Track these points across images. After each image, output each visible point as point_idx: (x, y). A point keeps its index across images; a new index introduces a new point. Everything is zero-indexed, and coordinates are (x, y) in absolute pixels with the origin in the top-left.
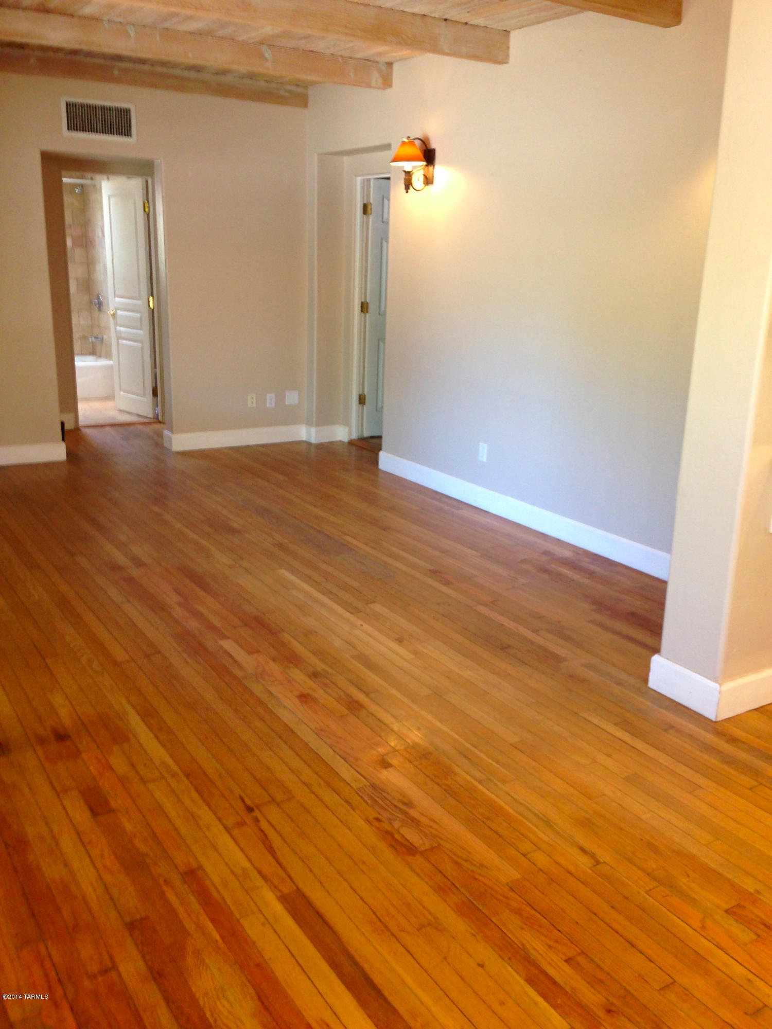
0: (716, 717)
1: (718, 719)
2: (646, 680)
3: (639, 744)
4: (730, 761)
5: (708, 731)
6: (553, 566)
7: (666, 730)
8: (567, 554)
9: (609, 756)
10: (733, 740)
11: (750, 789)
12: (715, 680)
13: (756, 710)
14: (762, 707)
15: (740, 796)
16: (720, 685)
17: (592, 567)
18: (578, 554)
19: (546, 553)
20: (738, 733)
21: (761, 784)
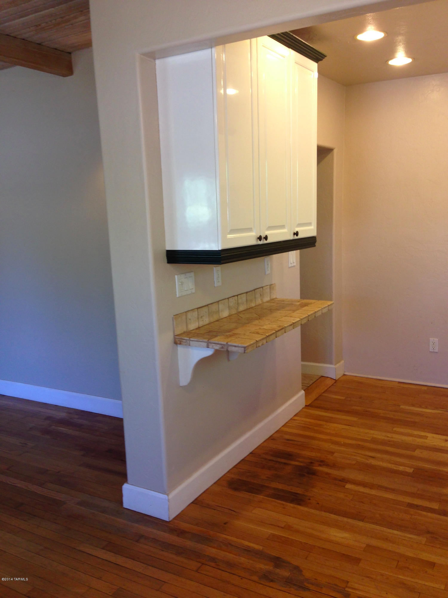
0: (169, 518)
1: (171, 519)
2: (121, 503)
3: (120, 560)
4: (181, 551)
5: (164, 532)
6: (53, 427)
7: (137, 541)
8: (63, 415)
9: (100, 578)
10: (181, 533)
11: (197, 571)
12: (164, 493)
13: (192, 503)
14: (196, 499)
15: (191, 580)
16: (168, 495)
17: (80, 421)
18: (70, 413)
19: (49, 418)
20: (184, 526)
21: (203, 564)
